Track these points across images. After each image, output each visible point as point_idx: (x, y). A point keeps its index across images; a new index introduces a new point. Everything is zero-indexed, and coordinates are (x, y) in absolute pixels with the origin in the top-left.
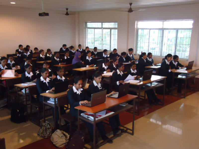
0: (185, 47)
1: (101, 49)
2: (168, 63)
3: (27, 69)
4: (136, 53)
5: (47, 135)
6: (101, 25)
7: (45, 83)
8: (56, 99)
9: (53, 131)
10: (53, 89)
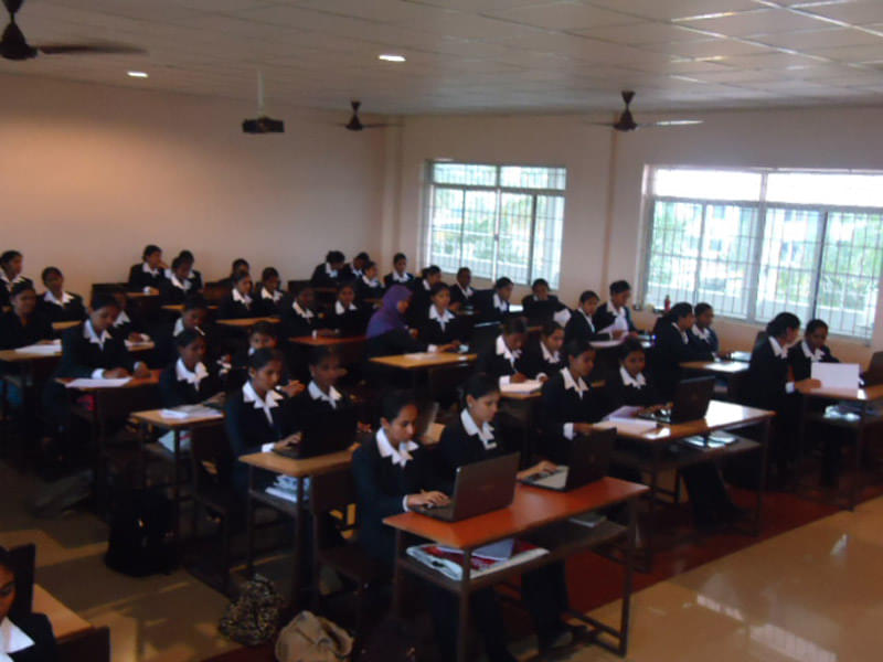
0: (855, 286)
1: (489, 276)
2: (779, 349)
3: (188, 351)
4: (643, 301)
5: (257, 631)
6: (494, 175)
7: (261, 410)
8: (307, 481)
9: (284, 618)
10: (295, 438)
